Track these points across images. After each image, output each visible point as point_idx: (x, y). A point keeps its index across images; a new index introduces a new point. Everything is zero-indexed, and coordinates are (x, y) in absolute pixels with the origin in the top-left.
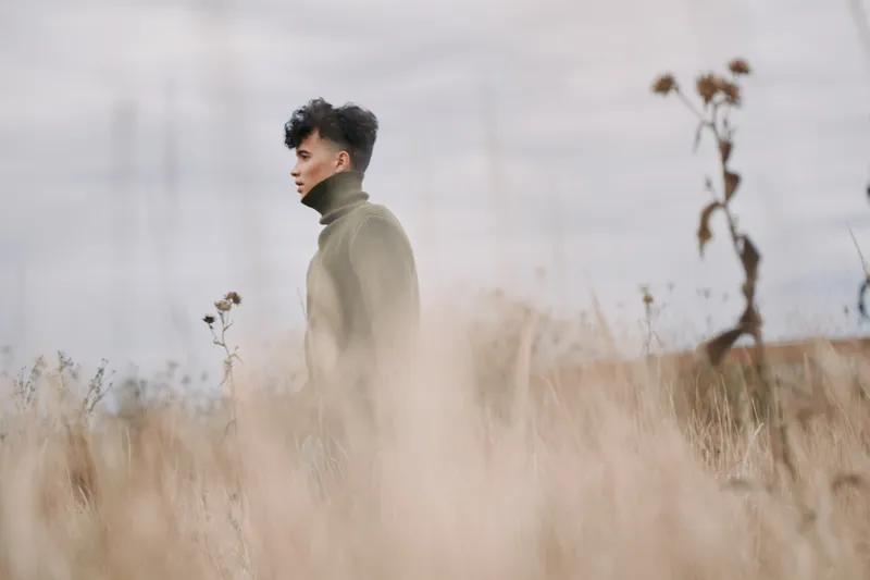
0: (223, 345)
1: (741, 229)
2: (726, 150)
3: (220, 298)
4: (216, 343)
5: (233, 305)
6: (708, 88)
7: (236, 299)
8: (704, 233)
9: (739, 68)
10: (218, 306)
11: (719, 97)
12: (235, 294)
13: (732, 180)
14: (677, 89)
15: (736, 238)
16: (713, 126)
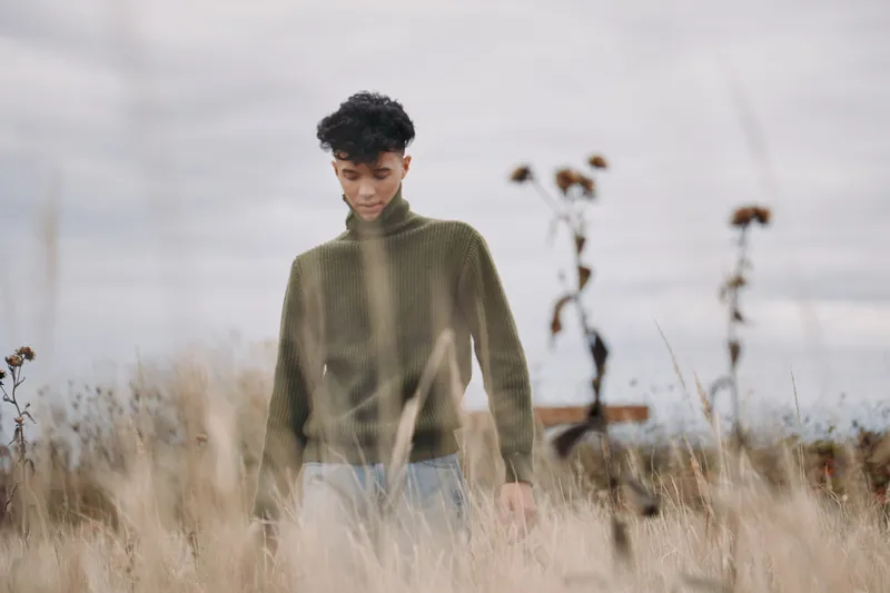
0: (14, 402)
1: (594, 323)
2: (580, 243)
3: (11, 353)
4: (5, 400)
5: (26, 361)
6: (565, 180)
7: (29, 354)
8: (556, 326)
9: (597, 163)
10: (9, 361)
11: (576, 190)
12: (28, 349)
13: (585, 274)
14: (532, 178)
15: (587, 331)
16: (567, 219)
